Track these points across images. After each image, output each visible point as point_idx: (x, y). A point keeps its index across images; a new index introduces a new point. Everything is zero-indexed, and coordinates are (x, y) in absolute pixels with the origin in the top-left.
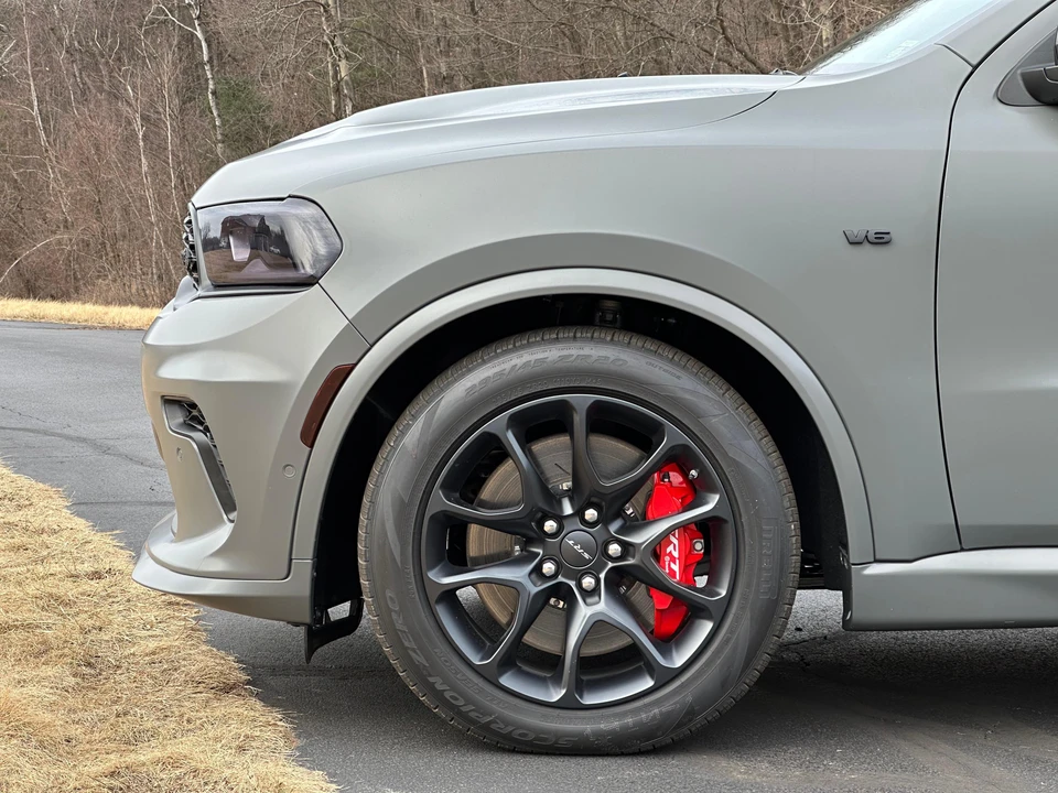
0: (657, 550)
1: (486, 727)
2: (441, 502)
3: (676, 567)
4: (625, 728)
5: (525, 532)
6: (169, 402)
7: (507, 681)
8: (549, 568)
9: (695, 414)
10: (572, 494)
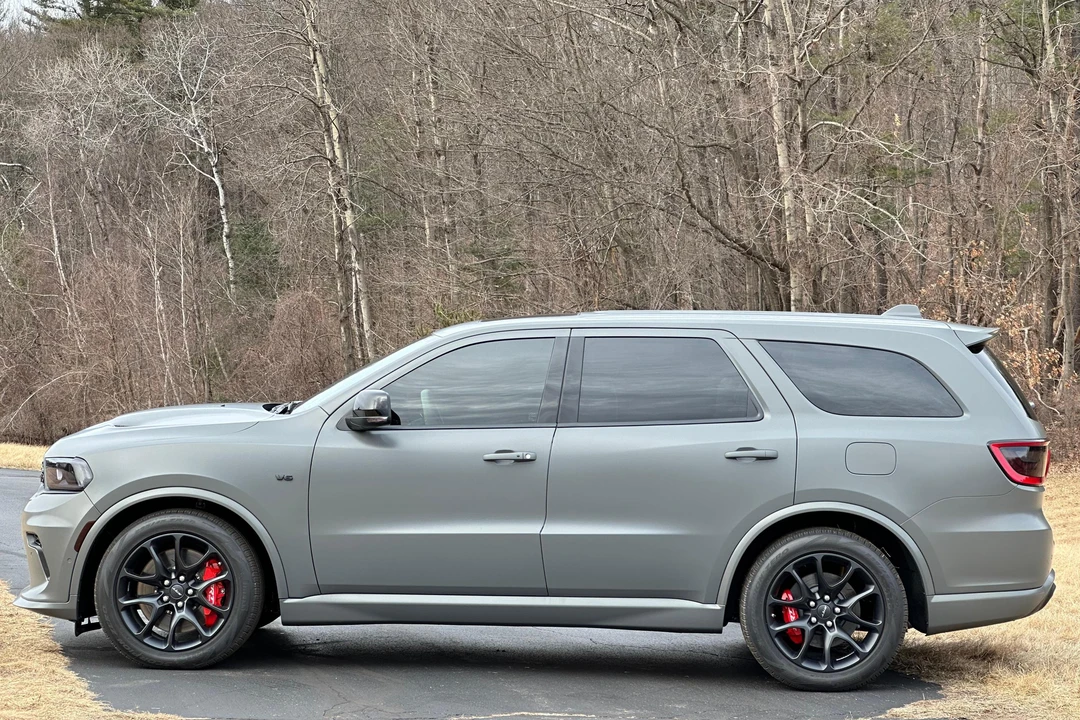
0: (205, 592)
1: (138, 658)
2: (125, 572)
3: (213, 599)
4: (189, 659)
5: (157, 583)
6: (29, 534)
7: (146, 641)
8: (165, 598)
9: (219, 541)
10: (175, 572)
